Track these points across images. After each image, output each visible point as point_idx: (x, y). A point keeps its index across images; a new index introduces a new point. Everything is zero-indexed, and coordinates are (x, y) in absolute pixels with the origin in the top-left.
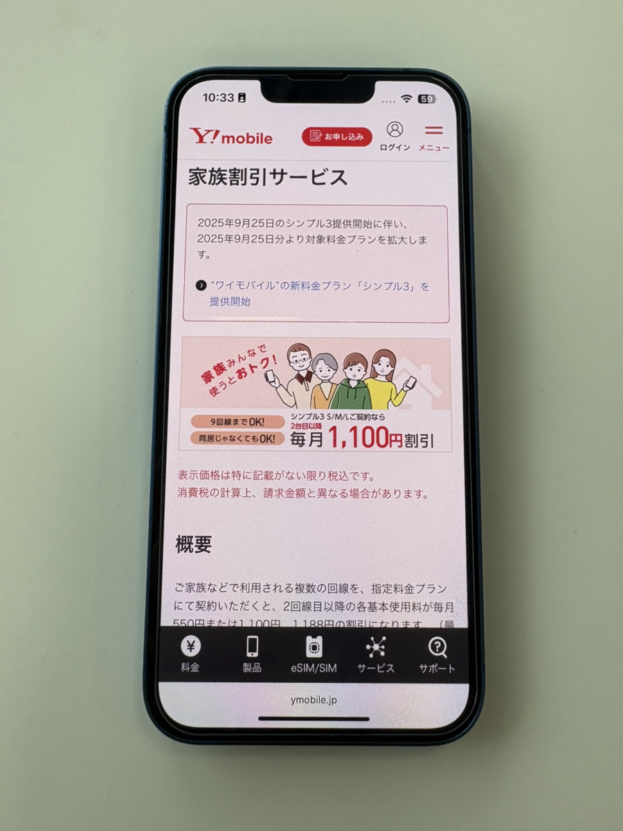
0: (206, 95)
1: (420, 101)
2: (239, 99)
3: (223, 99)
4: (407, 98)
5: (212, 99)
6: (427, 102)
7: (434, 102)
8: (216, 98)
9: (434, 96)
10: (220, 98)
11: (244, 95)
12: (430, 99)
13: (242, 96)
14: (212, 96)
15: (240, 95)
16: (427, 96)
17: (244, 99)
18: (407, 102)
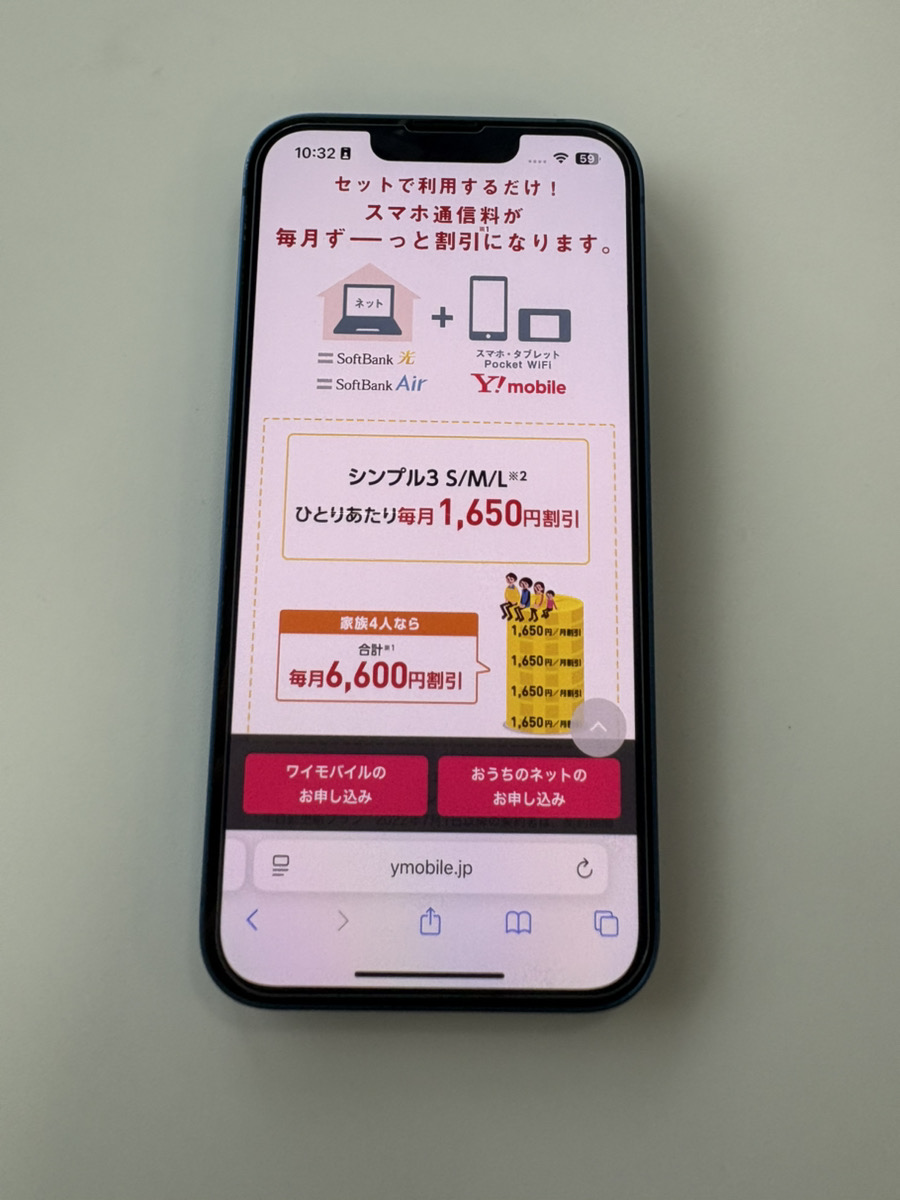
0: (299, 149)
1: (578, 161)
2: (342, 155)
3: (321, 155)
4: (561, 157)
5: (307, 155)
6: (587, 163)
7: (596, 162)
8: (313, 153)
9: (596, 156)
10: (317, 153)
11: (348, 151)
12: (592, 159)
13: (346, 152)
14: (307, 151)
15: (343, 150)
16: (587, 154)
17: (349, 155)
18: (561, 162)
